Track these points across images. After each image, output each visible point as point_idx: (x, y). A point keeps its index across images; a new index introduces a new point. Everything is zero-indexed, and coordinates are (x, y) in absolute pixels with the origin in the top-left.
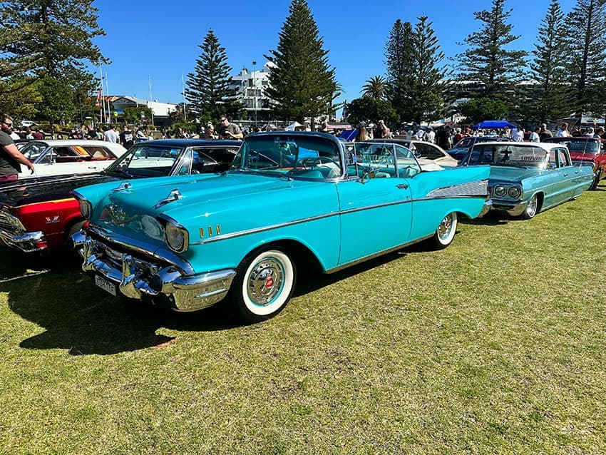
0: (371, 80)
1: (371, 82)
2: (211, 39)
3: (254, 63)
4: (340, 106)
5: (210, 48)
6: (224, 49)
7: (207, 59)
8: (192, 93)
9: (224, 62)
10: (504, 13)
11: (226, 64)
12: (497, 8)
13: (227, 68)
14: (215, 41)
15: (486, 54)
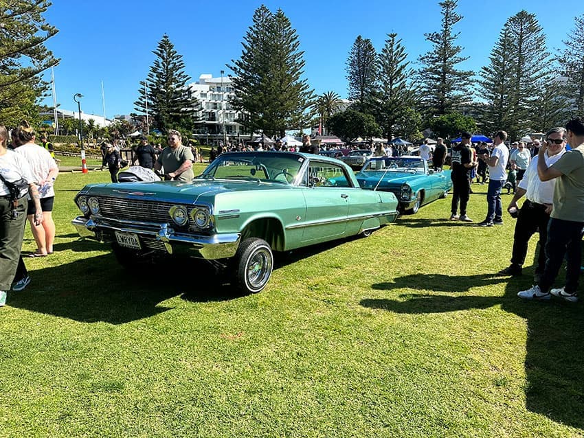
2: (165, 45)
6: (182, 56)
10: (452, 35)
11: (183, 72)
12: (446, 30)
14: (171, 47)
15: (438, 73)
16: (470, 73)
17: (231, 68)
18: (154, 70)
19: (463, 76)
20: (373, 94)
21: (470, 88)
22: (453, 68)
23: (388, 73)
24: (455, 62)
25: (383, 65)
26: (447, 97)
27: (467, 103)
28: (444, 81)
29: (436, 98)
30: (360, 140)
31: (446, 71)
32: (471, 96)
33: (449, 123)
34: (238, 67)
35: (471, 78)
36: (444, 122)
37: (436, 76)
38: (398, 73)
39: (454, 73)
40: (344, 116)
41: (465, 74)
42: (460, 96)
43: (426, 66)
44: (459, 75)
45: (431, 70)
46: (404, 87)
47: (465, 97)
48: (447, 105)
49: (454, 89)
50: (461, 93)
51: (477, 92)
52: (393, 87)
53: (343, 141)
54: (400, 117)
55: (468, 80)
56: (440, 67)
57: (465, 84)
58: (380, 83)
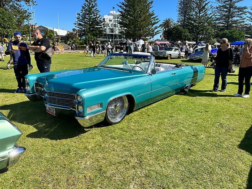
1: (166, 21)
4: (160, 32)
6: (96, 1)
8: (79, 24)
9: (96, 8)
13: (97, 11)
15: (227, 8)
16: (245, 8)
17: (119, 6)
18: (83, 8)
19: (241, 9)
20: (190, 19)
21: (244, 16)
22: (235, 5)
23: (198, 7)
24: (237, 2)
25: (196, 4)
26: (230, 21)
27: (241, 24)
28: (229, 13)
29: (224, 21)
30: (179, 42)
31: (231, 6)
32: (244, 20)
33: (230, 34)
34: (122, 6)
35: (245, 10)
36: (227, 34)
37: (225, 10)
38: (204, 7)
39: (236, 8)
40: (172, 29)
41: (242, 8)
42: (238, 20)
43: (220, 4)
44: (239, 9)
45: (223, 6)
46: (206, 15)
47: (241, 21)
48: (230, 25)
49: (235, 17)
50: (238, 18)
51: (248, 18)
52: (201, 15)
53: (170, 42)
54: (202, 31)
55: (243, 11)
56: (228, 5)
57: (241, 14)
58: (194, 13)
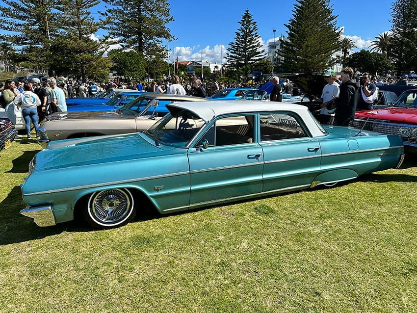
0: (380, 37)
1: (379, 38)
2: (247, 16)
3: (274, 31)
5: (245, 23)
6: (256, 23)
7: (243, 31)
8: (231, 56)
9: (256, 32)
11: (256, 33)
13: (257, 36)
14: (250, 17)
18: (238, 34)
